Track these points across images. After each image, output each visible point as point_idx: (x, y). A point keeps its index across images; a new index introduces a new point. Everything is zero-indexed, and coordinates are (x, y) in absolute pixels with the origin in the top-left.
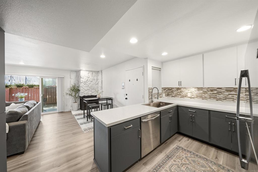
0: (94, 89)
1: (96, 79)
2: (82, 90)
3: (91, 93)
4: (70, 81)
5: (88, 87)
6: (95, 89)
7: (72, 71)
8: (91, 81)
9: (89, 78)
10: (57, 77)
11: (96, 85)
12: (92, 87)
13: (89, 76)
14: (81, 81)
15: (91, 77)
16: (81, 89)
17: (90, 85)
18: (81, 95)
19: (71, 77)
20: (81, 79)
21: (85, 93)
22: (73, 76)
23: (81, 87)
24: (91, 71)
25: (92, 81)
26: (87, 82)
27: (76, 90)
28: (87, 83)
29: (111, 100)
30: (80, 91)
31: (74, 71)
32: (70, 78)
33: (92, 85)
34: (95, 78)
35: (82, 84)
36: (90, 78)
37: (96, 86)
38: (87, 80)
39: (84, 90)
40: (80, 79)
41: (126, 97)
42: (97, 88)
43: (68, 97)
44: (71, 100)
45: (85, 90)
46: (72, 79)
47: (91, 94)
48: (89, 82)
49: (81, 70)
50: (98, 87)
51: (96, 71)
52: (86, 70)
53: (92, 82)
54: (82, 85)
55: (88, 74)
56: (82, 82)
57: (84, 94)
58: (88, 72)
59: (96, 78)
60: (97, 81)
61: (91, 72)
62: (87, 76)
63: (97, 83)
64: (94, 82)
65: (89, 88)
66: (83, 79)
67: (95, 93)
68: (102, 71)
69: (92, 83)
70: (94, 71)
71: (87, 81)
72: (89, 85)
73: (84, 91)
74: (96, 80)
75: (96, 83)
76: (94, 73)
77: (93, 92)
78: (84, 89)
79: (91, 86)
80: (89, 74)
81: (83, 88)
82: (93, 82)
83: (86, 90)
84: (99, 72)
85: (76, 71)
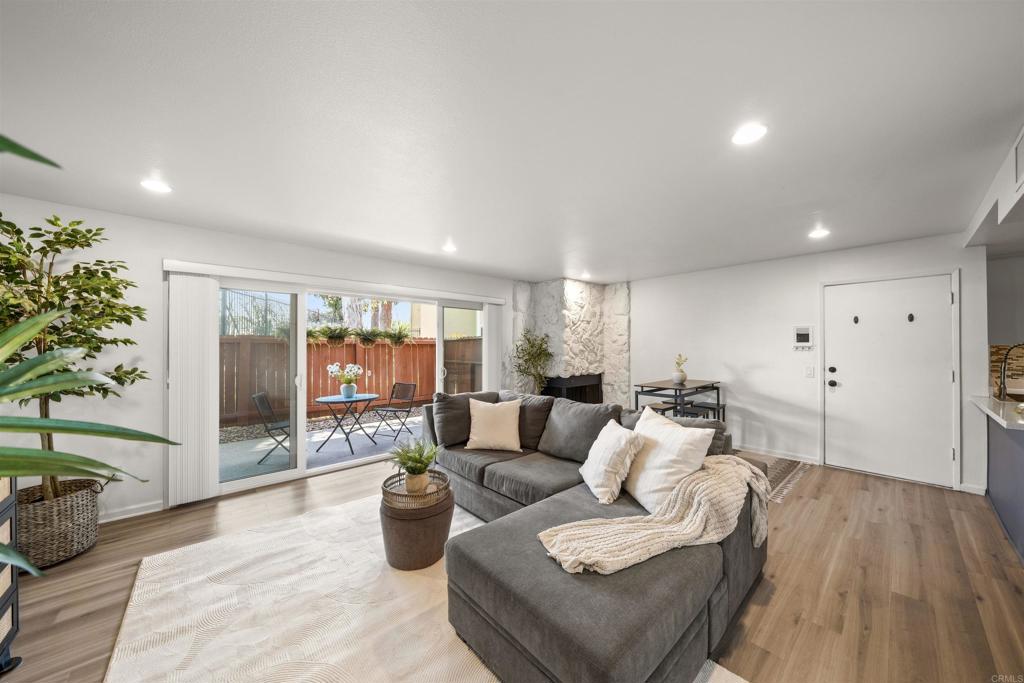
0: (593, 351)
1: (598, 313)
3: (588, 365)
4: (515, 319)
5: (581, 342)
6: (595, 350)
7: (519, 281)
8: (587, 322)
11: (598, 335)
12: (590, 344)
13: (583, 303)
14: (566, 321)
15: (587, 305)
17: (584, 337)
19: (518, 305)
20: (565, 312)
21: (576, 366)
22: (524, 299)
23: (565, 343)
24: (588, 283)
25: (588, 318)
26: (578, 324)
27: (536, 353)
28: (579, 329)
29: (716, 391)
30: (556, 359)
31: (524, 282)
32: (515, 307)
33: (590, 335)
34: (596, 310)
35: (568, 329)
36: (584, 309)
37: (598, 340)
38: (580, 317)
39: (571, 354)
40: (558, 311)
41: (831, 377)
42: (600, 347)
45: (574, 354)
46: (520, 311)
47: (588, 368)
48: (583, 325)
49: (565, 279)
50: (602, 345)
51: (598, 285)
52: (576, 280)
53: (589, 323)
55: (582, 292)
56: (567, 324)
58: (581, 287)
60: (600, 322)
61: (587, 286)
62: (579, 301)
63: (600, 329)
64: (593, 323)
65: (581, 347)
66: (570, 310)
67: (596, 367)
68: (628, 283)
69: (589, 327)
70: (595, 285)
71: (578, 320)
72: (581, 338)
73: (572, 358)
74: (598, 317)
75: (598, 326)
76: (594, 292)
77: (590, 363)
78: (571, 349)
79: (588, 340)
80: (584, 295)
82: (591, 324)
83: (576, 355)
84: (607, 288)
85: (529, 283)
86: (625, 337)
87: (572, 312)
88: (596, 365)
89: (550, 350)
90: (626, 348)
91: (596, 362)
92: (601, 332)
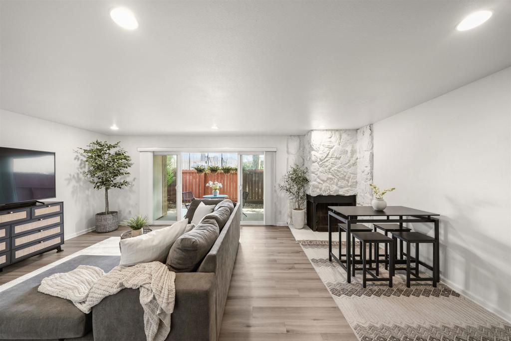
0: (343, 179)
1: (349, 151)
2: (315, 180)
3: (338, 188)
4: (288, 159)
5: (329, 172)
6: (346, 178)
7: (292, 136)
8: (337, 158)
9: (331, 150)
10: (263, 152)
11: (350, 167)
12: (339, 174)
13: (332, 145)
14: (313, 158)
15: (336, 146)
16: (311, 177)
17: (333, 169)
18: (313, 192)
19: (290, 150)
20: (313, 153)
21: (323, 189)
22: (293, 146)
23: (313, 173)
24: (337, 130)
26: (325, 160)
27: (300, 179)
28: (327, 164)
30: (311, 183)
31: (294, 136)
32: (288, 152)
33: (340, 167)
34: (347, 149)
35: (316, 164)
36: (333, 149)
37: (350, 170)
38: (328, 155)
39: (318, 180)
40: (310, 152)
42: (352, 176)
43: (284, 194)
44: (288, 201)
45: (322, 180)
46: (292, 154)
47: (337, 191)
48: (332, 161)
49: (313, 131)
50: (355, 174)
51: (349, 130)
52: (323, 130)
53: (339, 158)
54: (314, 167)
55: (330, 138)
56: (315, 161)
57: (318, 190)
58: (329, 134)
59: (349, 149)
60: (352, 157)
61: (337, 133)
62: (327, 144)
63: (352, 162)
64: (344, 159)
65: (330, 176)
66: (317, 151)
67: (347, 191)
68: (370, 125)
69: (339, 162)
70: (346, 131)
71: (325, 158)
72: (330, 169)
73: (319, 183)
74: (349, 154)
75: (349, 161)
76: (344, 136)
77: (342, 187)
78: (318, 177)
79: (338, 171)
80: (333, 139)
81: (317, 174)
82: (341, 159)
83: (324, 181)
84: (358, 131)
85: (299, 136)
86: (369, 168)
87: (320, 152)
88: (347, 189)
89: (308, 178)
90: (369, 177)
91: (348, 186)
92: (354, 164)
